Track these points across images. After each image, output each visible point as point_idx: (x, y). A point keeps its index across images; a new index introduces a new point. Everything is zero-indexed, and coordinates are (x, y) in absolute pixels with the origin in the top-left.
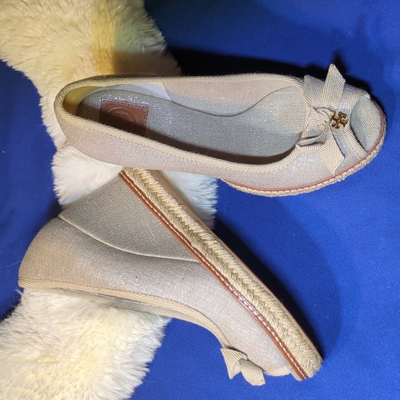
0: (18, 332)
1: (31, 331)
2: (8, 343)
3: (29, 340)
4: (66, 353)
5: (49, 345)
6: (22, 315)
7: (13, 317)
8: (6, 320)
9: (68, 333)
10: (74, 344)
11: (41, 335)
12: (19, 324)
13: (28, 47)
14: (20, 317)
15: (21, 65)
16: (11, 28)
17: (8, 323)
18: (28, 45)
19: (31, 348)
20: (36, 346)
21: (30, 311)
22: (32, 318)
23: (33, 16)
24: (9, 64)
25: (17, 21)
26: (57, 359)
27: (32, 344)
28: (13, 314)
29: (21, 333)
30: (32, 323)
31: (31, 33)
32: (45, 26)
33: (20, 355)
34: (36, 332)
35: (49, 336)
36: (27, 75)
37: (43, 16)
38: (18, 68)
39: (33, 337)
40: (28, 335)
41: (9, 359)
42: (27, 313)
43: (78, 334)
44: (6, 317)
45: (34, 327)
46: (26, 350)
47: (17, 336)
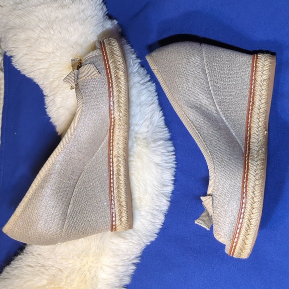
0: (30, 266)
1: (40, 265)
2: (22, 274)
3: (38, 272)
4: (68, 281)
5: (54, 275)
6: (31, 253)
7: (25, 255)
8: (19, 256)
9: (70, 266)
10: (75, 274)
11: (47, 268)
12: (30, 260)
13: (40, 59)
14: (30, 254)
15: (33, 73)
16: (29, 45)
17: (21, 259)
18: (40, 58)
19: (40, 278)
20: (44, 276)
21: (39, 249)
22: (40, 255)
23: (46, 37)
24: (23, 73)
25: (33, 40)
26: (61, 286)
27: (41, 275)
28: (24, 251)
29: (32, 267)
30: (39, 258)
31: (43, 49)
32: (55, 44)
33: (32, 283)
34: (43, 266)
35: (54, 268)
36: (35, 80)
37: (55, 37)
38: (30, 75)
39: (41, 270)
40: (37, 268)
41: (25, 286)
42: (36, 251)
43: (78, 266)
44: (19, 254)
45: (42, 261)
46: (37, 279)
47: (29, 269)
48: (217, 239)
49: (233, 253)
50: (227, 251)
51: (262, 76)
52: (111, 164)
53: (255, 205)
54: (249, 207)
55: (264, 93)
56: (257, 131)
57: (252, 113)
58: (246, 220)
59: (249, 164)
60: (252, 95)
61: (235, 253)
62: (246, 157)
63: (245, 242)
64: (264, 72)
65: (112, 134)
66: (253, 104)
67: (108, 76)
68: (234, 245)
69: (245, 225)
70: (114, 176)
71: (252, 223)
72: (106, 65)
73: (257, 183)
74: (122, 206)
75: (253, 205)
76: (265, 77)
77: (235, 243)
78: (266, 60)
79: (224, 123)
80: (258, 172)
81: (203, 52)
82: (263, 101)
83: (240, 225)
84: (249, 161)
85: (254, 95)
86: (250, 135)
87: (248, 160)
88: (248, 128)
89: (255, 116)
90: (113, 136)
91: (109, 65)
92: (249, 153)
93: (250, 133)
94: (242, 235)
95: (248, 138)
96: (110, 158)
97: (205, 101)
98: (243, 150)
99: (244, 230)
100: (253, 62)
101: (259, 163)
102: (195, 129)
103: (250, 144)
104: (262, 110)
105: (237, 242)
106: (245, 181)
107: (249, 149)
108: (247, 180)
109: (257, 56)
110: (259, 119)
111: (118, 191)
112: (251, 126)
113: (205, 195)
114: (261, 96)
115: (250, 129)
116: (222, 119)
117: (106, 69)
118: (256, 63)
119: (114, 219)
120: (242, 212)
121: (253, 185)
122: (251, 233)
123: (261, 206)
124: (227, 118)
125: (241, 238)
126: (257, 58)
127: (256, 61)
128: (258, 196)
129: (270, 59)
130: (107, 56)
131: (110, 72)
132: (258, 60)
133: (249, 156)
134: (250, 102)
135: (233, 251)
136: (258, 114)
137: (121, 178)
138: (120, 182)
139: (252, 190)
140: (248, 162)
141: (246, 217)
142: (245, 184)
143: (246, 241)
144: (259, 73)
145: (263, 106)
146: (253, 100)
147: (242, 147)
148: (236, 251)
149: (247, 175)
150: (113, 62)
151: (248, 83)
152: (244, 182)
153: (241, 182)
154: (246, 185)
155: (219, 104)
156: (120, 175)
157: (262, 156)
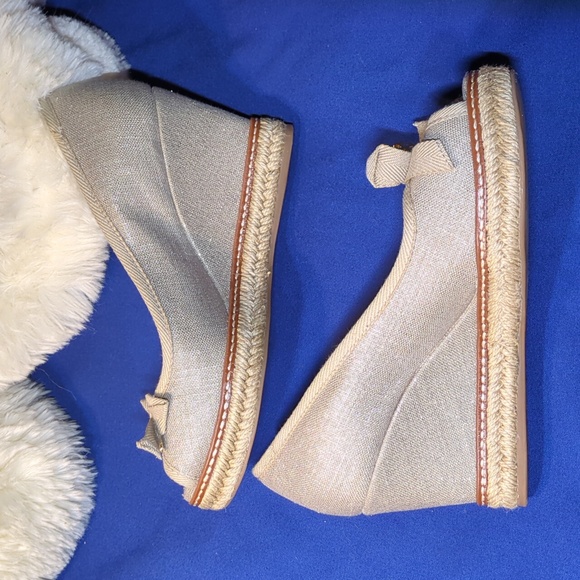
48: (172, 478)
49: (200, 501)
50: (188, 496)
51: (266, 164)
52: (483, 361)
53: (246, 415)
54: (233, 417)
55: (269, 195)
56: (253, 270)
57: (244, 233)
58: (226, 442)
59: (239, 336)
60: (246, 198)
61: (203, 502)
62: (232, 321)
63: (222, 483)
64: (270, 157)
65: (484, 299)
66: (248, 216)
67: (476, 169)
68: (203, 487)
69: (224, 450)
70: (490, 388)
71: (238, 447)
72: (473, 142)
73: (251, 372)
74: (504, 456)
75: (242, 414)
76: (273, 166)
77: (204, 485)
78: (276, 134)
79: (193, 251)
80: (253, 351)
81: (158, 108)
82: (266, 212)
83: (215, 451)
84: (239, 330)
85: (250, 200)
86: (240, 277)
87: (236, 327)
88: (237, 264)
89: (251, 240)
90: (486, 303)
91: (481, 143)
92: (238, 313)
93: (240, 272)
94: (217, 470)
95: (236, 282)
96: (481, 348)
97: (158, 207)
98: (227, 305)
99: (223, 460)
100: (251, 135)
101: (255, 333)
102: (137, 264)
103: (239, 295)
104: (263, 229)
105: (207, 483)
106: (229, 368)
107: (238, 305)
108: (233, 367)
109: (259, 124)
110: (257, 246)
111: (497, 423)
112: (241, 259)
113: (152, 392)
114: (262, 202)
115: (240, 264)
116: (189, 244)
117: (474, 153)
118: (257, 137)
119: (483, 482)
120: (222, 427)
121: (243, 377)
122: (234, 466)
123: (256, 416)
124: (199, 242)
125: (215, 475)
126: (259, 128)
127: (258, 132)
128: (252, 397)
129: (284, 131)
130: (478, 120)
131: (483, 160)
132: (261, 131)
133: (237, 319)
134: (243, 211)
135: (199, 498)
136: (256, 236)
137: (504, 394)
138: (503, 401)
139: (242, 386)
140: (236, 332)
141: (227, 437)
142: (229, 375)
143: (226, 480)
144: (262, 158)
145: (265, 221)
146: (248, 208)
147: (225, 299)
148: (204, 498)
149: (234, 357)
150: (492, 136)
151: (241, 173)
152: (227, 371)
153: (221, 370)
154: (231, 378)
155: (185, 213)
156: (503, 387)
157: (261, 320)
